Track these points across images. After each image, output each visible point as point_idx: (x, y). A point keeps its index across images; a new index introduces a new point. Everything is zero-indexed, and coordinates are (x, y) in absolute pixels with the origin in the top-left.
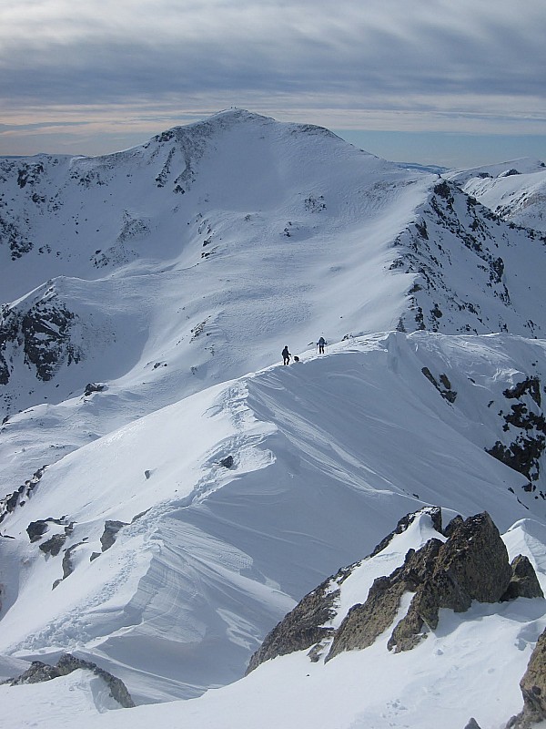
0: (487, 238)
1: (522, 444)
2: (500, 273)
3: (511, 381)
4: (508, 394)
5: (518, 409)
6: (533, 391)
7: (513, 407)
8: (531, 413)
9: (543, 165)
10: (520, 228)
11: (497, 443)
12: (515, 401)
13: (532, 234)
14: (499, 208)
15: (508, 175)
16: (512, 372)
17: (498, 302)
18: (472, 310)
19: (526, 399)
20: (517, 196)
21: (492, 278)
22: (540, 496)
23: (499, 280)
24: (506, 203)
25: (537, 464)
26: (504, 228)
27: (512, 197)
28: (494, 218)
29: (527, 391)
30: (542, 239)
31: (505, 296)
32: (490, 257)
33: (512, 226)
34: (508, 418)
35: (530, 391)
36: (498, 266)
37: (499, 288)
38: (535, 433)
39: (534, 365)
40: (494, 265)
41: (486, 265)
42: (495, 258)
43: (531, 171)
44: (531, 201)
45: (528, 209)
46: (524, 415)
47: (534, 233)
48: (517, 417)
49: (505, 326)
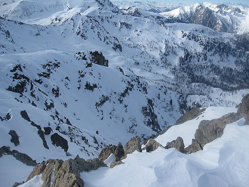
0: (2, 25)
1: (20, 84)
2: (9, 35)
3: (11, 67)
4: (11, 71)
5: (16, 75)
6: (19, 69)
7: (14, 74)
8: (20, 75)
9: (14, 1)
10: (11, 21)
11: (9, 86)
12: (14, 73)
13: (15, 22)
14: (4, 15)
15: (4, 5)
16: (11, 64)
17: (11, 43)
18: (4, 47)
19: (18, 71)
20: (9, 11)
21: (7, 37)
22: (25, 97)
23: (9, 37)
24: (5, 13)
25: (26, 88)
26: (6, 21)
27: (7, 12)
28: (3, 19)
29: (17, 69)
30: (19, 23)
31: (12, 41)
32: (5, 30)
33: (9, 20)
34: (13, 78)
35: (18, 69)
36: (8, 33)
37: (10, 39)
38: (23, 80)
39: (18, 61)
40: (6, 33)
41: (4, 33)
42: (6, 30)
43: (11, 3)
44: (13, 12)
45: (13, 15)
46: (18, 76)
47: (16, 22)
48: (16, 77)
49: (15, 50)
